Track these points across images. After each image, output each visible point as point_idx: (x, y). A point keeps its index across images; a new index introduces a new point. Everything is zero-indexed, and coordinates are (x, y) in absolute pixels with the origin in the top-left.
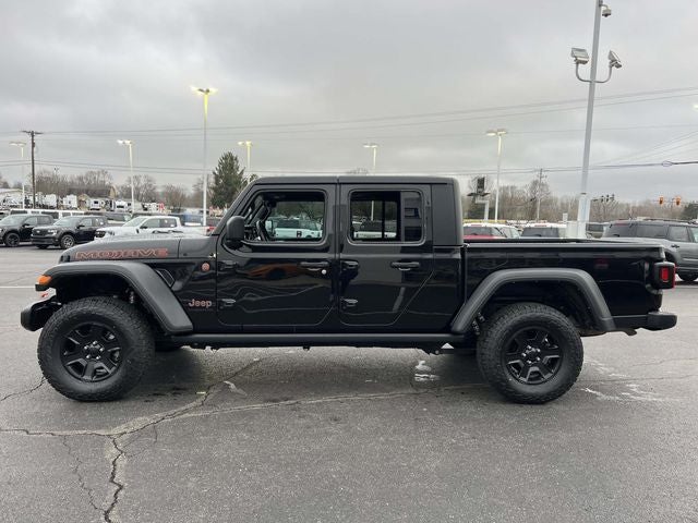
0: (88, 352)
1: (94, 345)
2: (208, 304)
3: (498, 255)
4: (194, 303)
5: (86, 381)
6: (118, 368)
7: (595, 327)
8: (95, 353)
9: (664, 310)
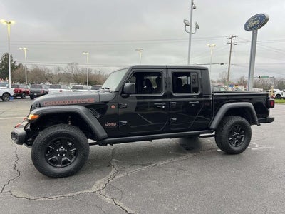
0: (58, 152)
1: (62, 148)
2: (115, 124)
3: (225, 98)
4: (108, 124)
5: (59, 167)
6: (75, 159)
7: (254, 123)
8: (62, 153)
9: (270, 116)
